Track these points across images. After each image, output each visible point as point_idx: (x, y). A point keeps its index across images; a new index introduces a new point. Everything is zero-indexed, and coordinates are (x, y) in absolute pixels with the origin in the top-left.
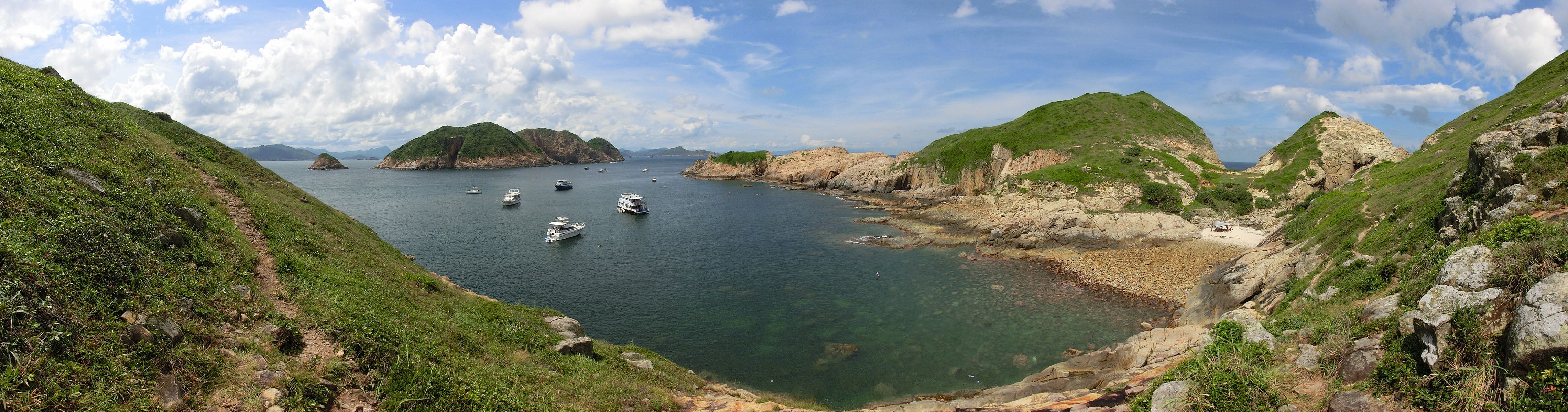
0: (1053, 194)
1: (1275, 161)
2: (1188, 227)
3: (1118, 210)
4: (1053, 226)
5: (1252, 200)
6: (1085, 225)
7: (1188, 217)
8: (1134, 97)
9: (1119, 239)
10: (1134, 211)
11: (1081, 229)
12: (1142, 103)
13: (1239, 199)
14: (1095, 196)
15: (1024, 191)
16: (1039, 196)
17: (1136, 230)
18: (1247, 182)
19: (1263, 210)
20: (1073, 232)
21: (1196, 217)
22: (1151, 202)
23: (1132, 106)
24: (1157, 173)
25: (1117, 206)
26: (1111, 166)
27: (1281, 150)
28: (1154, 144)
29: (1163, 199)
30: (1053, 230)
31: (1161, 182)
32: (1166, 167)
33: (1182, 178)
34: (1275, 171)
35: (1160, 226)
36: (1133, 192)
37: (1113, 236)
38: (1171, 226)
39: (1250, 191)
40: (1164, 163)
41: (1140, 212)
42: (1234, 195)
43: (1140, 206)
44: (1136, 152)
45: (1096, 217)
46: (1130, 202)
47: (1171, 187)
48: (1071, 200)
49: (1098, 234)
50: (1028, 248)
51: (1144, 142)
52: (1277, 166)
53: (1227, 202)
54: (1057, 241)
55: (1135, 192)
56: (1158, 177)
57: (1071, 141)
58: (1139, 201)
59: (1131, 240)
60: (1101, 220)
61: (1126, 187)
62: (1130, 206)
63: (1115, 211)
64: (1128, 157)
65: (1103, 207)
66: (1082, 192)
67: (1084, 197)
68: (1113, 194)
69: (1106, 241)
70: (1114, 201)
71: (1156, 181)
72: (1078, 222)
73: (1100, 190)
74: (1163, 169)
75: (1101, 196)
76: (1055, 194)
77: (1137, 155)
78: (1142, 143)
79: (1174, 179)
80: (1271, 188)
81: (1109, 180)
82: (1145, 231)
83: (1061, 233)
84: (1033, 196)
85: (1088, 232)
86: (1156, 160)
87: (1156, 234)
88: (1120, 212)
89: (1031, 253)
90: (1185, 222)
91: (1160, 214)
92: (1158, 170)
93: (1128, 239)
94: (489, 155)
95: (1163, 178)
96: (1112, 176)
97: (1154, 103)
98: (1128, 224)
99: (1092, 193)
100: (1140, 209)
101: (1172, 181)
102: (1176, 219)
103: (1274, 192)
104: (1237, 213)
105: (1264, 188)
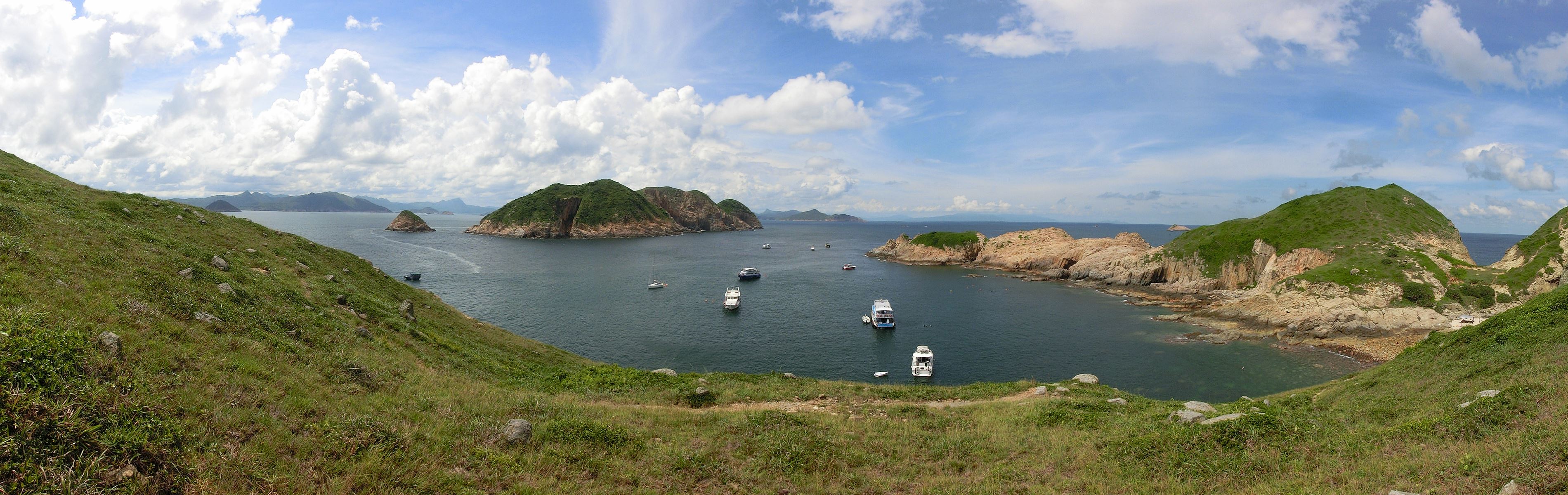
0: (1329, 293)
1: (1518, 257)
2: (1441, 319)
3: (1384, 306)
4: (1337, 320)
5: (1494, 295)
6: (1362, 319)
7: (1439, 310)
8: (1386, 191)
9: (1389, 329)
10: (1397, 306)
11: (1359, 323)
12: (1394, 199)
13: (1482, 295)
14: (1364, 295)
15: (1302, 290)
16: (1314, 294)
17: (1401, 322)
18: (1490, 278)
19: (1503, 304)
20: (1353, 324)
21: (1447, 310)
22: (1410, 299)
23: (1385, 203)
24: (1413, 273)
25: (1382, 303)
26: (1375, 268)
27: (1525, 246)
28: (1409, 244)
29: (1420, 297)
30: (1337, 324)
31: (1417, 281)
32: (1422, 266)
33: (1434, 276)
34: (1516, 268)
35: (1419, 318)
36: (1395, 290)
37: (1384, 327)
38: (1427, 318)
39: (1493, 286)
40: (1419, 262)
41: (1402, 307)
42: (1478, 291)
43: (1402, 302)
44: (1394, 253)
45: (1369, 313)
46: (1394, 298)
47: (1426, 285)
48: (1345, 298)
49: (1373, 327)
50: (1322, 338)
51: (1400, 243)
52: (1519, 262)
53: (1472, 297)
54: (1341, 332)
55: (1396, 290)
56: (1414, 277)
57: (1333, 242)
58: (1401, 298)
59: (1398, 330)
60: (1373, 315)
61: (1389, 286)
62: (1393, 303)
63: (1381, 307)
64: (1387, 258)
65: (1372, 304)
66: (1353, 291)
67: (1356, 296)
68: (1379, 293)
69: (1380, 331)
70: (1381, 299)
71: (1413, 280)
72: (1356, 317)
73: (1368, 290)
74: (1418, 269)
75: (1369, 295)
76: (1331, 293)
77: (1395, 256)
78: (1398, 243)
79: (1429, 278)
80: (1511, 285)
81: (1374, 281)
82: (1407, 322)
83: (1344, 325)
84: (1310, 294)
85: (1365, 325)
86: (1411, 261)
87: (1415, 325)
88: (1385, 307)
89: (1325, 341)
90: (1437, 315)
91: (1418, 309)
92: (1414, 271)
93: (1395, 329)
94: (611, 221)
95: (1420, 277)
96: (1377, 278)
97: (1405, 198)
98: (1394, 317)
99: (1362, 292)
100: (1401, 305)
101: (1426, 280)
102: (1431, 313)
103: (1514, 288)
104: (1480, 307)
105: (1505, 284)
